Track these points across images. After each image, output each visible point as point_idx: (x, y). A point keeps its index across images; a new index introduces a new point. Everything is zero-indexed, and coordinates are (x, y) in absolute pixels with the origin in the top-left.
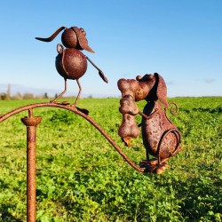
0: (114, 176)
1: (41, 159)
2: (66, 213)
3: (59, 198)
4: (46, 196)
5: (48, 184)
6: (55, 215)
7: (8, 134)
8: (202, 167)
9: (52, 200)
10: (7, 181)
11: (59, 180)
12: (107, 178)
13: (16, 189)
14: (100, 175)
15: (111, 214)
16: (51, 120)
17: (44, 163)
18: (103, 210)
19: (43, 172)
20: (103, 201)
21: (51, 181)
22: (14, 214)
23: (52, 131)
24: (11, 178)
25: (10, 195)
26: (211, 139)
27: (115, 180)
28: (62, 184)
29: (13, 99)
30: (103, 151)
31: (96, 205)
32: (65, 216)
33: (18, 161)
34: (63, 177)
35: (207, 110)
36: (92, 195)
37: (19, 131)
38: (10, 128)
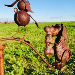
0: (41, 49)
1: (18, 43)
2: (26, 61)
3: (24, 56)
4: (20, 56)
5: (20, 52)
6: (22, 62)
7: (7, 35)
8: (71, 45)
9: (22, 57)
10: (7, 51)
11: (24, 50)
12: (39, 50)
13: (10, 54)
14: (37, 49)
15: (41, 62)
16: (21, 30)
17: (19, 44)
18: (38, 61)
19: (19, 48)
20: (38, 57)
21: (21, 51)
22: (9, 62)
23: (21, 34)
24: (8, 50)
25: (8, 56)
26: (73, 36)
27: (42, 50)
28: (25, 52)
29: (9, 23)
30: (38, 40)
31: (36, 59)
32: (26, 63)
33: (11, 44)
34: (25, 50)
35: (72, 26)
36: (35, 55)
37: (11, 34)
38: (8, 33)
